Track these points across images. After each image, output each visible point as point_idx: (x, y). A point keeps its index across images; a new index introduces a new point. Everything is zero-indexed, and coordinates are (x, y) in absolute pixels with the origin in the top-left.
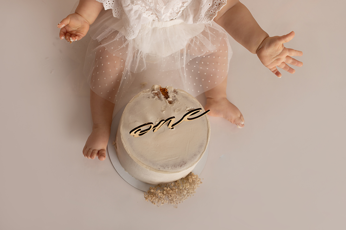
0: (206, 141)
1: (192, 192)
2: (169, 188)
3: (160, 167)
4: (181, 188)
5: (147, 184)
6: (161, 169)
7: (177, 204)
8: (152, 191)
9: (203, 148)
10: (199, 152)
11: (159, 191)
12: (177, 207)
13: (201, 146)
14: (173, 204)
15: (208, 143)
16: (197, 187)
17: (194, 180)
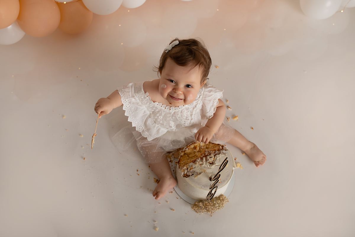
0: (231, 173)
1: (222, 207)
2: (207, 202)
3: (202, 186)
4: (215, 202)
5: (193, 199)
6: (203, 187)
7: (212, 213)
8: (197, 203)
9: (229, 177)
10: (227, 179)
11: (201, 203)
12: (211, 216)
13: (228, 176)
14: (209, 213)
15: (233, 174)
16: (225, 204)
17: (223, 199)
